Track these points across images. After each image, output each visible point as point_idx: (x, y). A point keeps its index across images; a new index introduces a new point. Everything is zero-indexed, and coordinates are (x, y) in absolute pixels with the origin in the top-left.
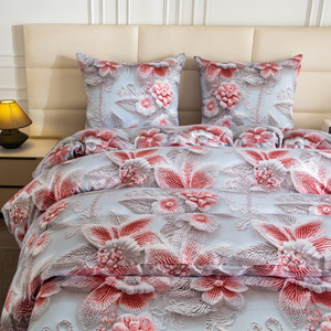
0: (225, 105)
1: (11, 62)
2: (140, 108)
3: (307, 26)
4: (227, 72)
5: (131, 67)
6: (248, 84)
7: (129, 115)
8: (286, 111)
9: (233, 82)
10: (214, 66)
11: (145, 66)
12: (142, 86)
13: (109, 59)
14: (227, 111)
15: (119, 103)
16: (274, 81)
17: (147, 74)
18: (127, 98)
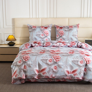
0: (61, 35)
1: (11, 27)
2: (41, 36)
3: (81, 17)
4: (61, 28)
5: (39, 27)
6: (66, 30)
7: (39, 38)
8: (75, 36)
9: (62, 30)
10: (58, 27)
11: (43, 27)
12: (42, 31)
13: (34, 25)
14: (61, 37)
15: (36, 35)
16: (72, 30)
17: (43, 29)
18: (38, 34)
